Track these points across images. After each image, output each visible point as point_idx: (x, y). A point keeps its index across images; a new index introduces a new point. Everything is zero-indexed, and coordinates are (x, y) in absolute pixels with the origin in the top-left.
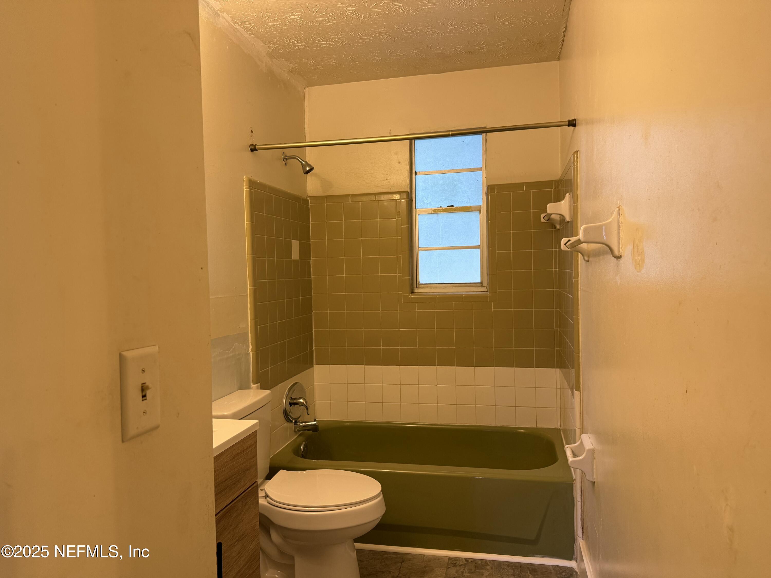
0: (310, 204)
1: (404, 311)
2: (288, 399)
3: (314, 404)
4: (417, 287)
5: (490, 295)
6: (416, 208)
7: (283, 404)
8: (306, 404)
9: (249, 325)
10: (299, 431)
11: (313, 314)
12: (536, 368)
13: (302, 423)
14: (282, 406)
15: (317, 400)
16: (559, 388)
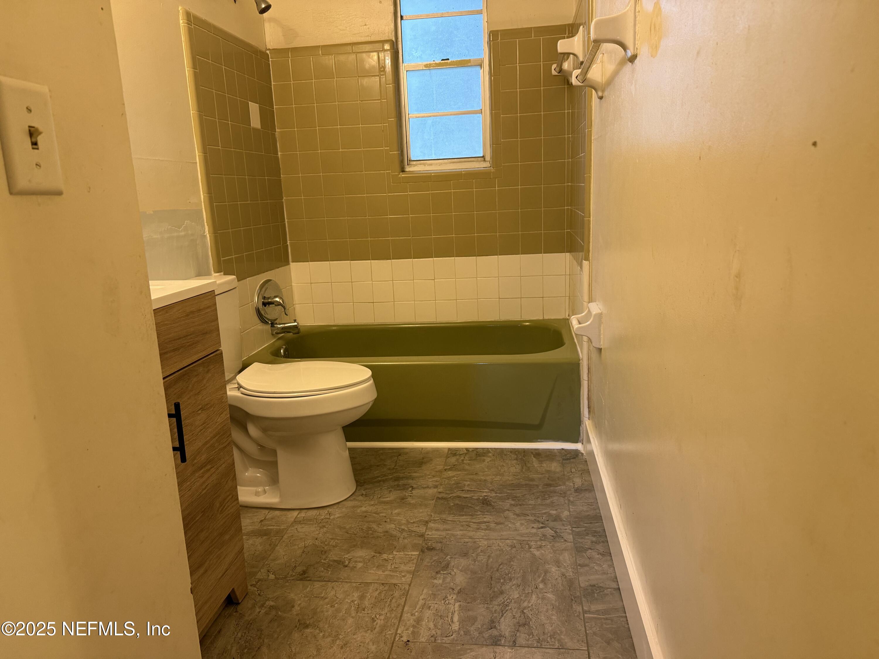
0: (270, 60)
1: (394, 194)
2: (260, 297)
3: (294, 308)
4: (408, 165)
5: (494, 170)
6: (403, 63)
7: (255, 301)
8: (283, 303)
9: (203, 201)
10: (277, 333)
11: (284, 200)
12: (544, 254)
13: (280, 324)
14: (254, 303)
15: (297, 303)
16: (569, 274)
